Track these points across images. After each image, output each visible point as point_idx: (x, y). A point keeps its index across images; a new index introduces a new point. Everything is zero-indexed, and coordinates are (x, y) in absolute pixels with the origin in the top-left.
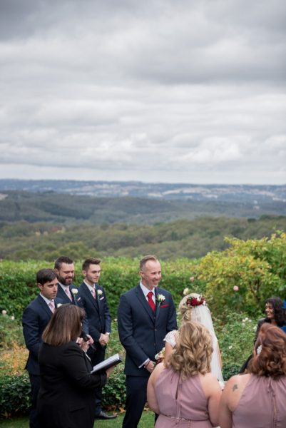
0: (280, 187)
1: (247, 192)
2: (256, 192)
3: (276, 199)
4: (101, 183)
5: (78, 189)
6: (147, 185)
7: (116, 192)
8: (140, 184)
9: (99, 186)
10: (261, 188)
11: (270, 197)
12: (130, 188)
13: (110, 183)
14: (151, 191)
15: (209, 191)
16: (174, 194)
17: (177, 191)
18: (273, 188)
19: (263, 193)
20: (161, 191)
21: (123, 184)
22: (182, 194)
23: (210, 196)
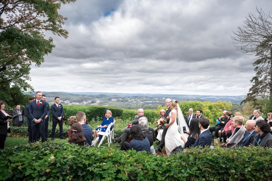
0: (236, 96)
1: (227, 98)
2: (230, 98)
3: (235, 100)
4: (188, 95)
5: (183, 97)
6: (200, 96)
7: (192, 97)
8: (199, 96)
9: (188, 96)
10: (231, 97)
11: (233, 99)
12: (196, 96)
13: (190, 95)
14: (201, 97)
15: (217, 97)
16: (207, 98)
17: (208, 97)
18: (234, 97)
19: (232, 98)
20: (204, 97)
21: (194, 96)
22: (209, 98)
23: (217, 99)
